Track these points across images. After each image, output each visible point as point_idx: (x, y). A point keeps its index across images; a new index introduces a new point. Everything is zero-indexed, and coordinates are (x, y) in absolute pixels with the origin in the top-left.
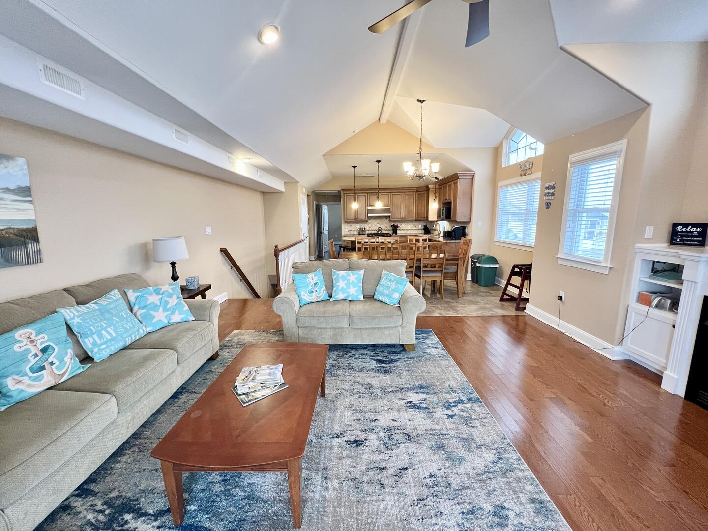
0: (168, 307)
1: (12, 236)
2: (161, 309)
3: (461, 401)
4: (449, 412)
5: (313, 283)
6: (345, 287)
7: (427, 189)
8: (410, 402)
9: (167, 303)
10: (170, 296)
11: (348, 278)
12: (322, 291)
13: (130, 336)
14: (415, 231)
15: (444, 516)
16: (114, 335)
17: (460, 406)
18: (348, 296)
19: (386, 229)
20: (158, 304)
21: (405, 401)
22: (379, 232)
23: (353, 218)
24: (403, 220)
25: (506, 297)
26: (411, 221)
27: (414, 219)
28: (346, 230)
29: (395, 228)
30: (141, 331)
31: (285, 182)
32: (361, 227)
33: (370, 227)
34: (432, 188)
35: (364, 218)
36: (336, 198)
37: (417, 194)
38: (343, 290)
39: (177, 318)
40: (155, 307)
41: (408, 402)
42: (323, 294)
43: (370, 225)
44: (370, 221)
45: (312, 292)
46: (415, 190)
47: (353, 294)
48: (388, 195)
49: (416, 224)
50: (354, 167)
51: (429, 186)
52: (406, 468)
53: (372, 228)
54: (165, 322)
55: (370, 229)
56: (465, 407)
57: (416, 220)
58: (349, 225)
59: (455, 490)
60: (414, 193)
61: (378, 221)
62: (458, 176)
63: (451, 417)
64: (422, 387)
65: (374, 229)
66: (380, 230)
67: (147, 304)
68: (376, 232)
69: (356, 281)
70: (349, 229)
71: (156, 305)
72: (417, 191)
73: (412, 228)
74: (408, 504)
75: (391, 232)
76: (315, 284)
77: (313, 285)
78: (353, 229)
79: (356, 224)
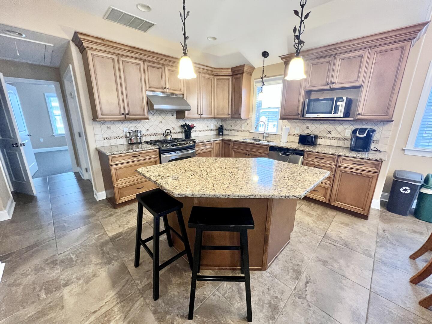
14: (207, 132)
22: (169, 138)
23: (116, 112)
24: (201, 118)
27: (213, 115)
28: (99, 138)
32: (134, 129)
33: (147, 130)
35: (142, 112)
37: (216, 81)
49: (208, 123)
53: (152, 131)
57: (215, 118)
58: (104, 127)
61: (160, 118)
66: (168, 134)
68: (162, 138)
70: (105, 136)
72: (216, 75)
73: (204, 129)
75: (183, 136)
78: (115, 135)
79: (118, 125)
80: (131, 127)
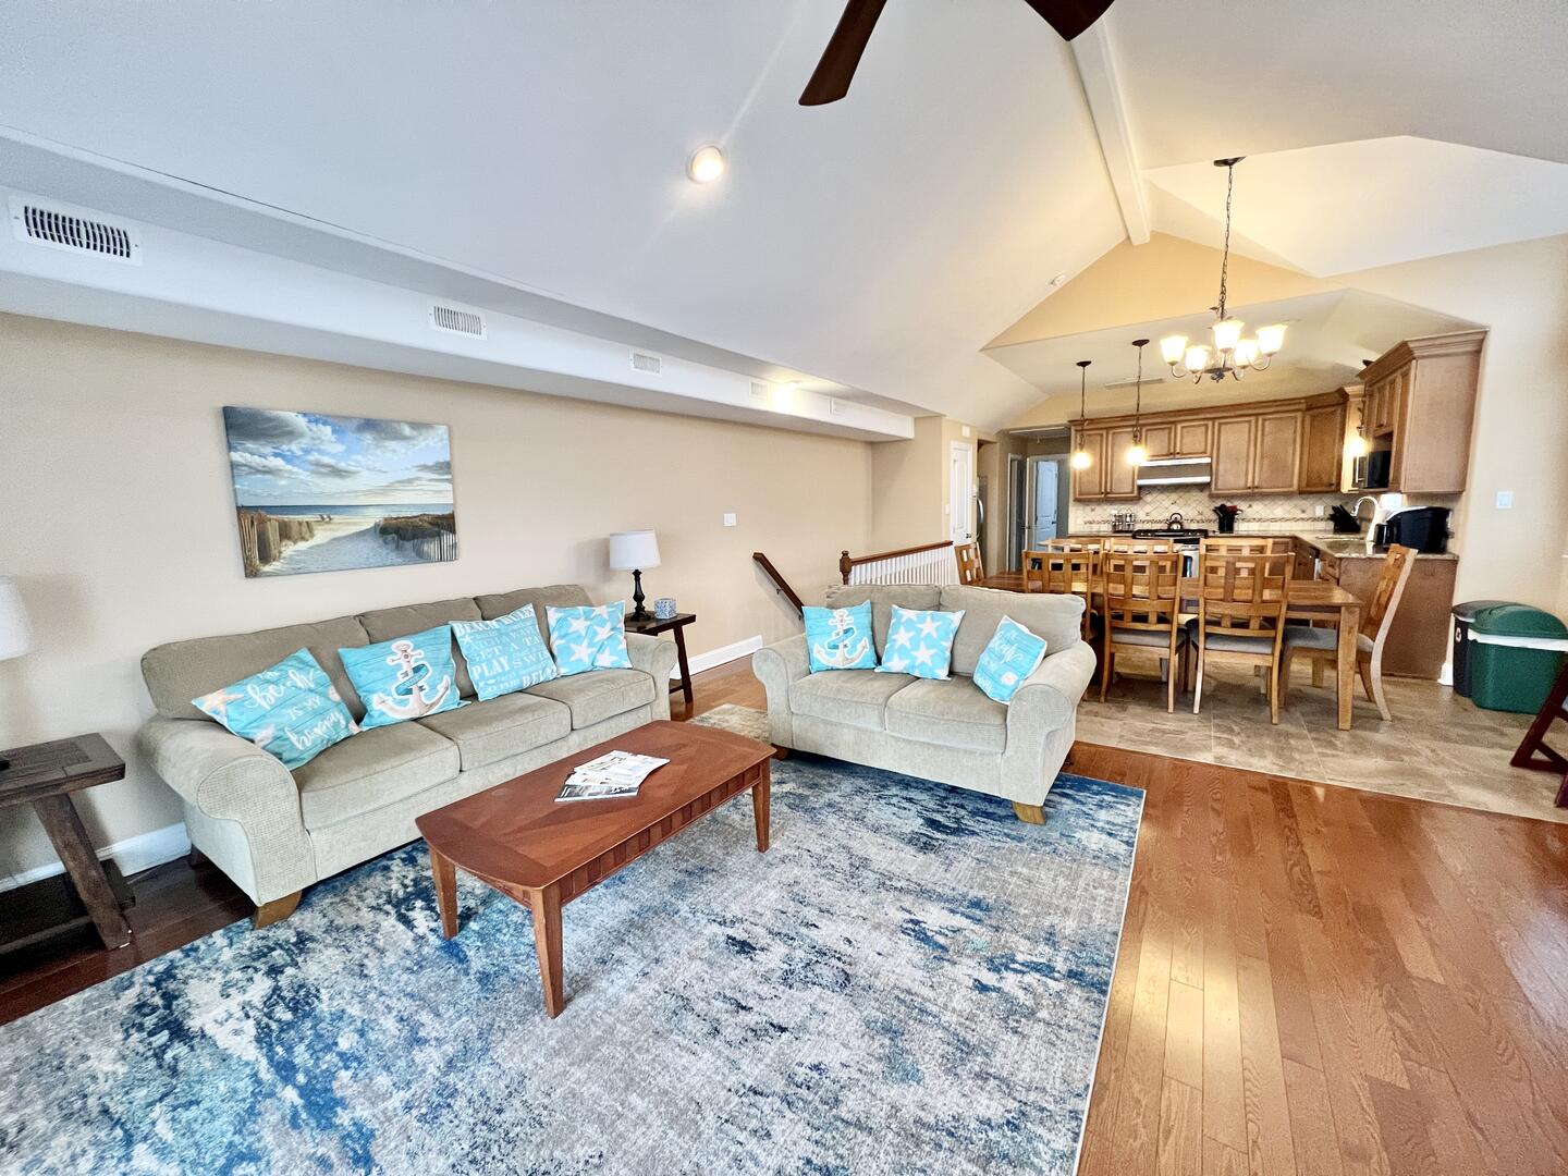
0: (596, 640)
1: (425, 524)
2: (585, 643)
3: (1047, 970)
4: (989, 978)
5: (840, 629)
6: (908, 645)
7: (1342, 398)
8: (917, 923)
9: (595, 633)
10: (602, 624)
11: (919, 626)
12: (859, 647)
13: (530, 674)
14: (1300, 523)
15: (767, 1143)
16: (507, 668)
17: (1031, 978)
18: (913, 667)
19: (1199, 518)
20: (584, 633)
21: (908, 916)
22: (1175, 527)
23: (1097, 490)
24: (1254, 494)
25: (1538, 755)
26: (1288, 495)
27: (1295, 487)
28: (1080, 521)
29: (1227, 519)
30: (549, 671)
31: (916, 419)
32: (1124, 512)
33: (1147, 514)
34: (1356, 396)
35: (1129, 490)
36: (1056, 443)
37: (1308, 419)
38: (902, 650)
39: (605, 660)
40: (578, 639)
41: (912, 921)
42: (862, 654)
43: (1148, 508)
44: (1149, 498)
45: (836, 647)
46: (1303, 406)
47: (923, 663)
48: (1207, 426)
49: (1305, 503)
50: (1084, 364)
51: (1348, 389)
52: (783, 1030)
53: (1155, 515)
54: (587, 664)
55: (1148, 518)
56: (1045, 984)
57: (1301, 493)
58: (1088, 509)
59: (837, 1118)
60: (1299, 415)
61: (1174, 496)
62: (1410, 352)
63: (983, 988)
64: (976, 904)
65: (1161, 518)
66: (1176, 521)
67: (570, 631)
68: (1165, 527)
69: (935, 635)
70: (1088, 519)
71: (580, 636)
72: (1309, 409)
73: (1287, 516)
74: (728, 1085)
75: (1214, 527)
76: (846, 631)
77: (841, 634)
78: (1098, 519)
79: (1106, 507)
80: (1123, 509)
